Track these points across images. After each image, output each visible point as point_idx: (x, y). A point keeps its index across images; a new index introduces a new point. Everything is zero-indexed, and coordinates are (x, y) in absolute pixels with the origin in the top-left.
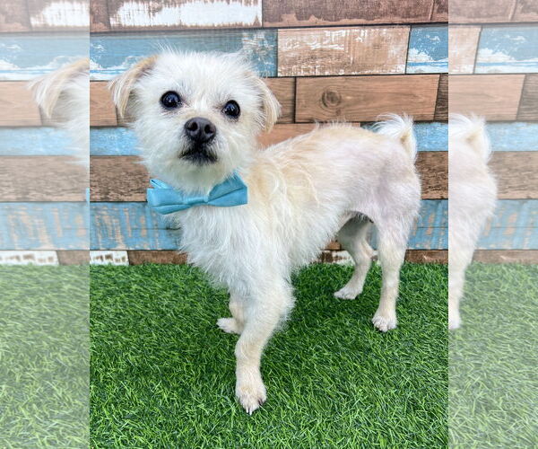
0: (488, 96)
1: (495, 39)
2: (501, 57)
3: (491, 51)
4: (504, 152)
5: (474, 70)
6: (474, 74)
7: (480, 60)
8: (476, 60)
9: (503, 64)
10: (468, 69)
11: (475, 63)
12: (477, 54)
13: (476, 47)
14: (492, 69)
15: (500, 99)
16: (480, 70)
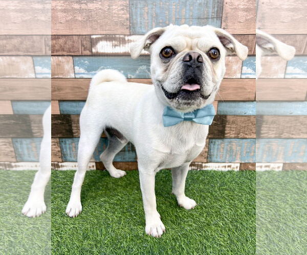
0: (291, 89)
1: (295, 62)
2: (298, 70)
3: (293, 68)
4: (299, 116)
5: (285, 76)
6: (284, 78)
7: (287, 72)
8: (285, 72)
9: (299, 74)
10: (282, 76)
11: (285, 73)
12: (286, 69)
13: (285, 66)
14: (293, 76)
15: (297, 90)
16: (287, 76)
